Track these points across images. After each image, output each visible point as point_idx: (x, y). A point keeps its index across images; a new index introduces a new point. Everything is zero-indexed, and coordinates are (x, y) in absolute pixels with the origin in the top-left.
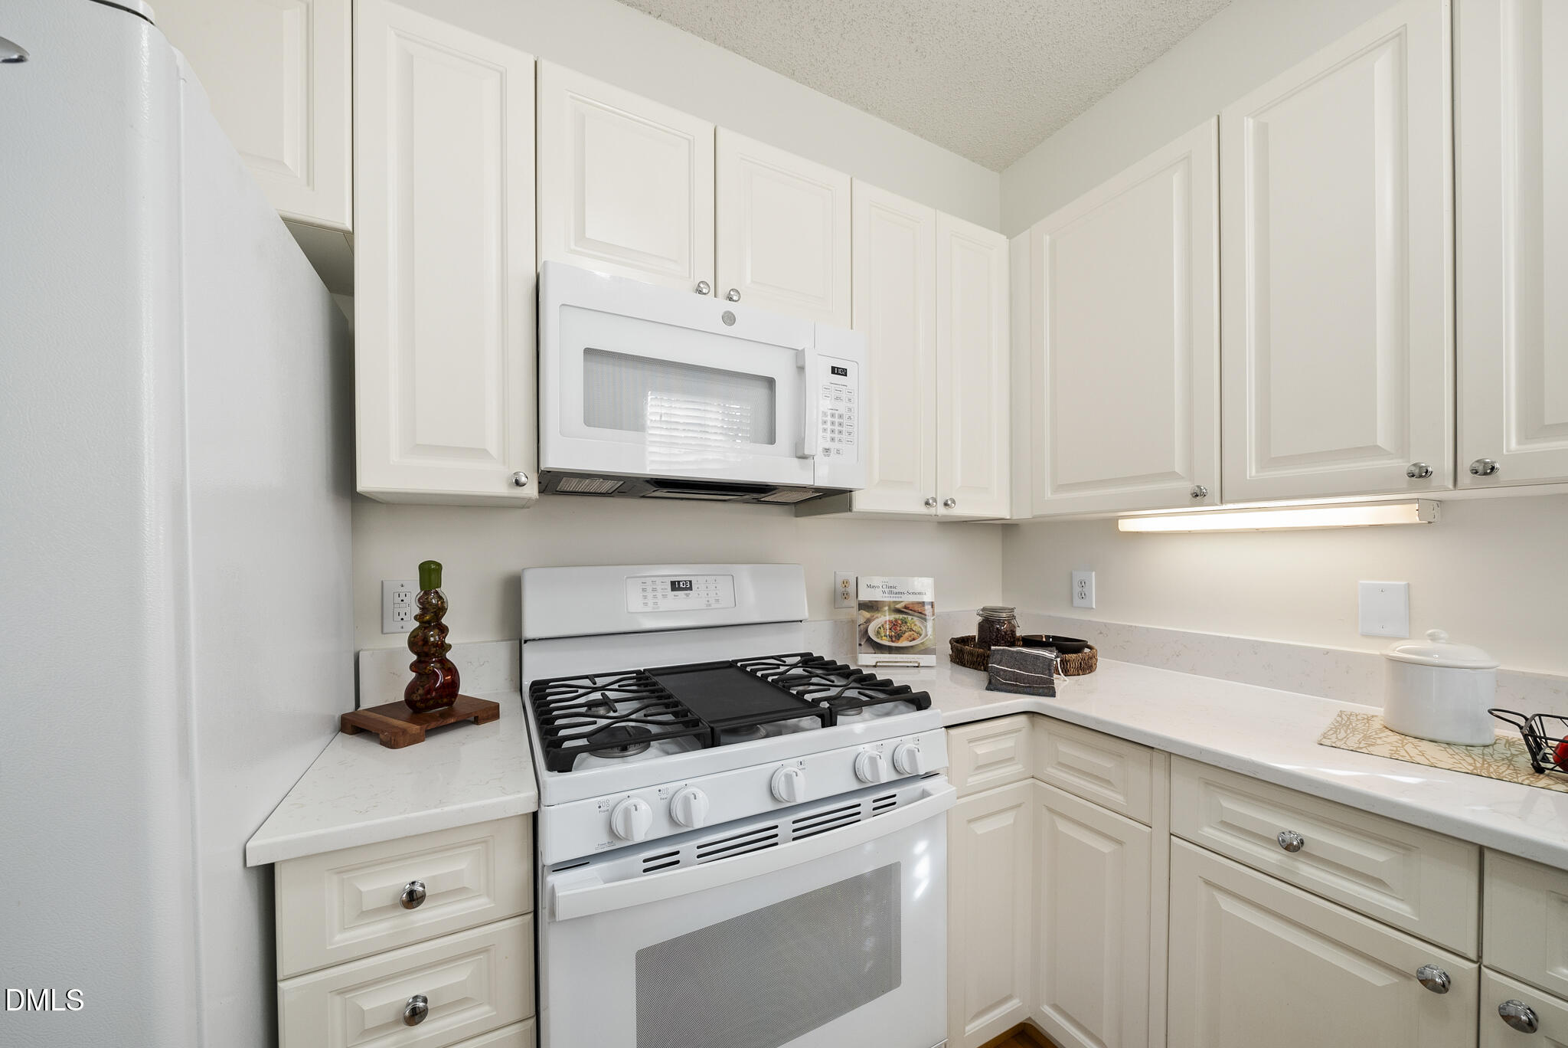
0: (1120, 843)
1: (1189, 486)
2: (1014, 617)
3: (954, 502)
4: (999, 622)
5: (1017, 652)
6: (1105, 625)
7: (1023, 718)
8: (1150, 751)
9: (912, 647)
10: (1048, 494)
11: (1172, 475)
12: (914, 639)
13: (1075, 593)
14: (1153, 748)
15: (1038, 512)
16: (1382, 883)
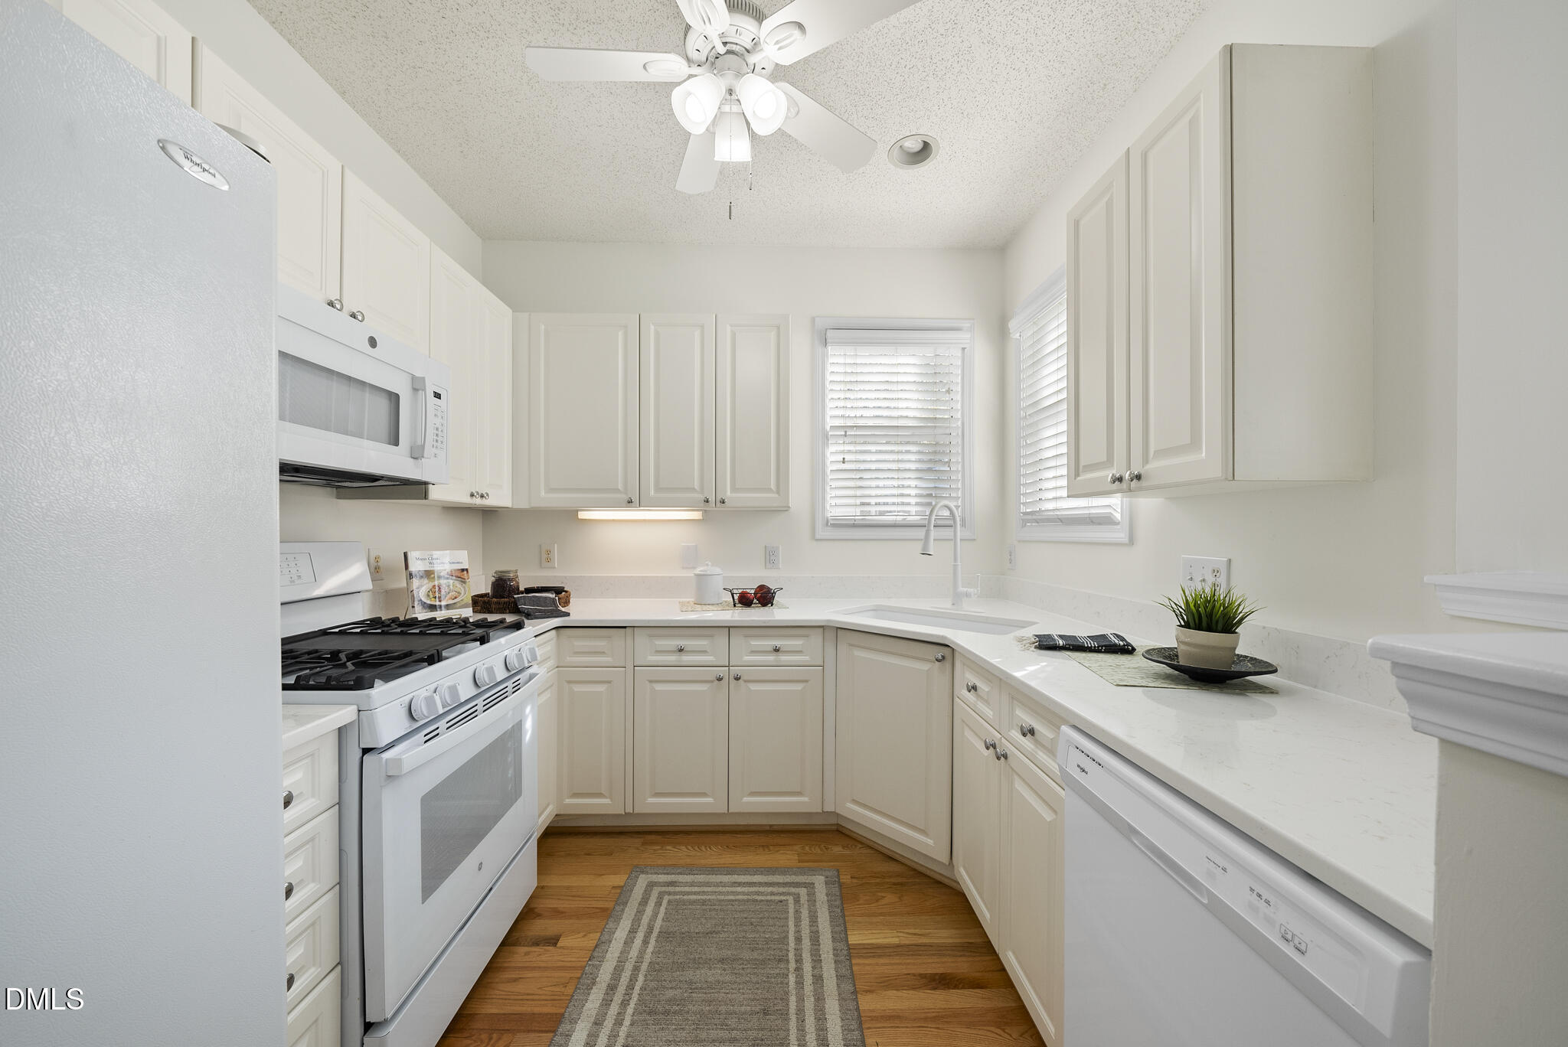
0: (609, 682)
1: (626, 498)
2: (517, 577)
3: (488, 495)
4: (509, 579)
5: (533, 597)
6: (565, 577)
7: (554, 632)
8: (624, 630)
9: (455, 603)
10: (543, 493)
11: (617, 491)
12: (456, 598)
13: (546, 558)
14: (625, 627)
15: (533, 505)
16: (705, 652)
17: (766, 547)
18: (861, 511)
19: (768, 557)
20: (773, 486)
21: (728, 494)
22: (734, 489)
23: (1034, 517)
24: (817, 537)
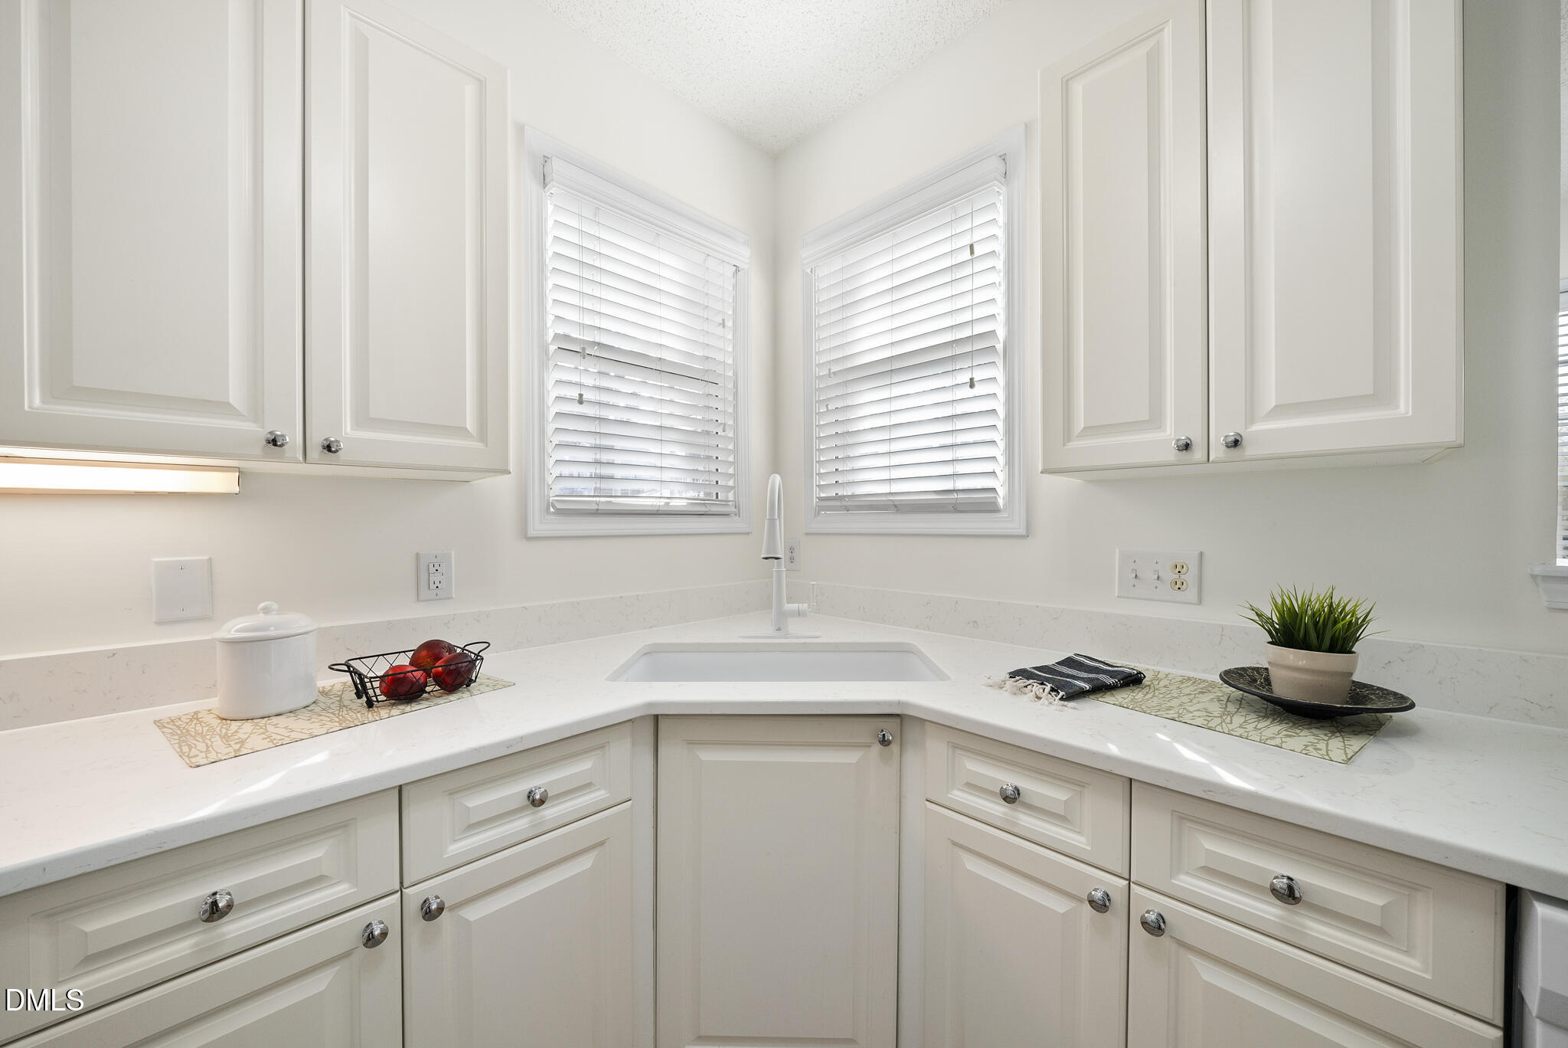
16: (321, 879)
17: (417, 555)
18: (596, 489)
19: (424, 577)
20: (470, 424)
21: (347, 432)
22: (363, 419)
23: (844, 503)
24: (532, 533)
